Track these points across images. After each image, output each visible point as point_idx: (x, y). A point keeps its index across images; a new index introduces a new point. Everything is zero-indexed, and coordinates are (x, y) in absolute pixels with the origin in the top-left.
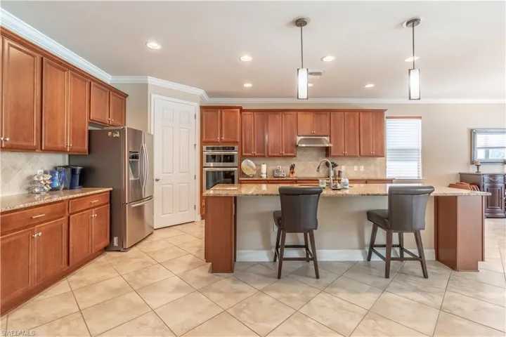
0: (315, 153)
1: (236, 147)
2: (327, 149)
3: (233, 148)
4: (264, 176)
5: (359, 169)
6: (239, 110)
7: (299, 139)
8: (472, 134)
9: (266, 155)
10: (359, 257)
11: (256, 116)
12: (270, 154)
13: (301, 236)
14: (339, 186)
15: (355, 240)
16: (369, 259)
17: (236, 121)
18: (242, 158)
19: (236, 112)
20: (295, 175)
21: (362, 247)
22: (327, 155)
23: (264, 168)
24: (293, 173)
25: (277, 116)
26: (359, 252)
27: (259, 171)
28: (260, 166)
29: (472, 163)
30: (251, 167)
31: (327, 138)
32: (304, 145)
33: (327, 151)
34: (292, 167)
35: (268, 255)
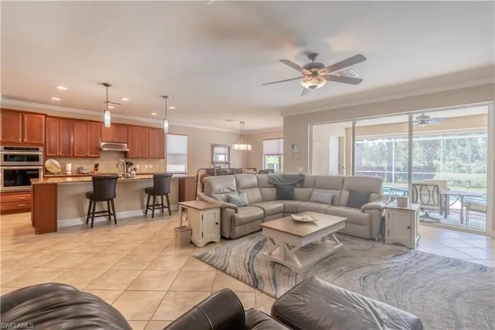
0: (116, 155)
1: (41, 149)
2: (125, 153)
3: (38, 149)
4: (69, 173)
5: (149, 166)
6: (44, 117)
7: (103, 143)
8: (213, 146)
9: (71, 155)
10: (141, 213)
11: (61, 123)
12: (76, 155)
13: (105, 203)
14: (129, 176)
15: (138, 204)
16: (146, 213)
17: (41, 124)
18: (46, 157)
19: (41, 118)
20: (98, 172)
21: (142, 208)
22: (126, 157)
23: (69, 167)
24: (97, 170)
25: (83, 125)
26: (141, 210)
27: (64, 169)
28: (65, 165)
29: (212, 163)
30: (55, 166)
31: (126, 145)
32: (106, 149)
33: (125, 154)
34: (97, 166)
35: (82, 220)
